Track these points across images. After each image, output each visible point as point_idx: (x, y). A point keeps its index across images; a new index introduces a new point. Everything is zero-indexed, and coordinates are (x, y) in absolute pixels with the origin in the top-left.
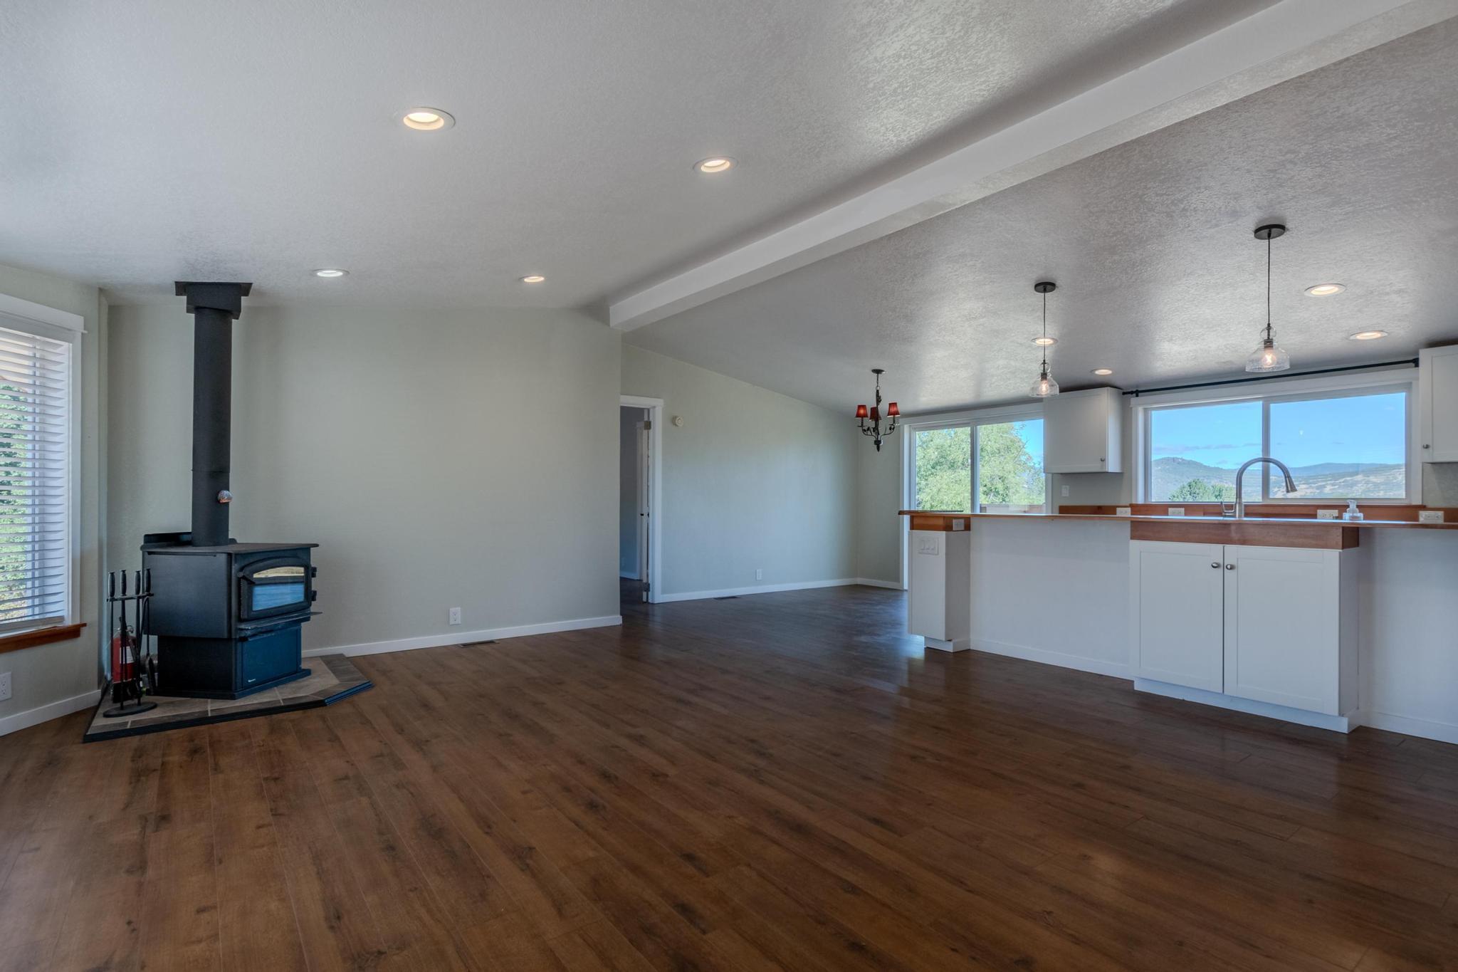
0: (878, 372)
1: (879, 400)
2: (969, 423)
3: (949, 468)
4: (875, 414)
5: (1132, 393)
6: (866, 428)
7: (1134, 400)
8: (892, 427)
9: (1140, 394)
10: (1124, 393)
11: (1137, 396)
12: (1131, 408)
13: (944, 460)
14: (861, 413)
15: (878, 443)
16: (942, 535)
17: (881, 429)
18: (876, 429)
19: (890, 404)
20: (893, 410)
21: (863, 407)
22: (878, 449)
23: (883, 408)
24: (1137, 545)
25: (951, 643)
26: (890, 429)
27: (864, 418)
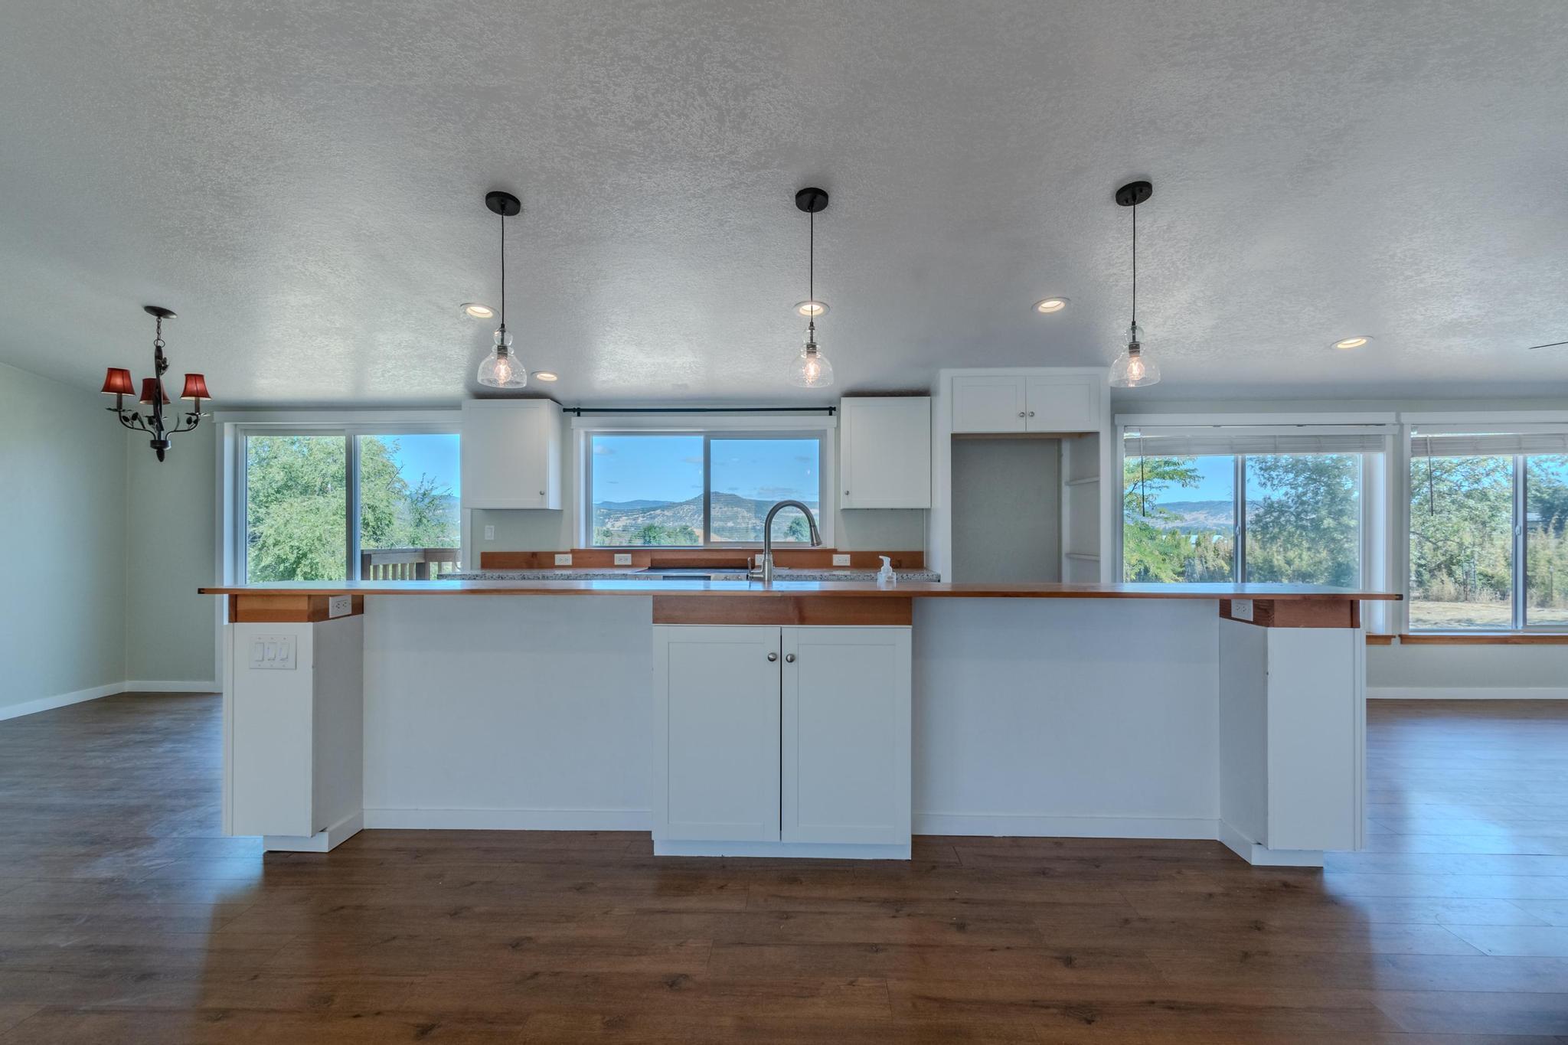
0: (160, 312)
1: (161, 365)
2: (343, 430)
3: (301, 493)
4: (153, 391)
5: (574, 410)
6: (129, 415)
7: (575, 420)
8: (194, 418)
9: (582, 413)
10: (565, 410)
11: (579, 415)
12: (572, 429)
13: (293, 483)
14: (116, 381)
15: (159, 446)
16: (304, 632)
17: (168, 419)
18: (156, 420)
19: (187, 376)
20: (195, 386)
21: (124, 373)
22: (161, 456)
23: (172, 383)
24: (662, 630)
25: (326, 835)
26: (189, 421)
27: (125, 397)
